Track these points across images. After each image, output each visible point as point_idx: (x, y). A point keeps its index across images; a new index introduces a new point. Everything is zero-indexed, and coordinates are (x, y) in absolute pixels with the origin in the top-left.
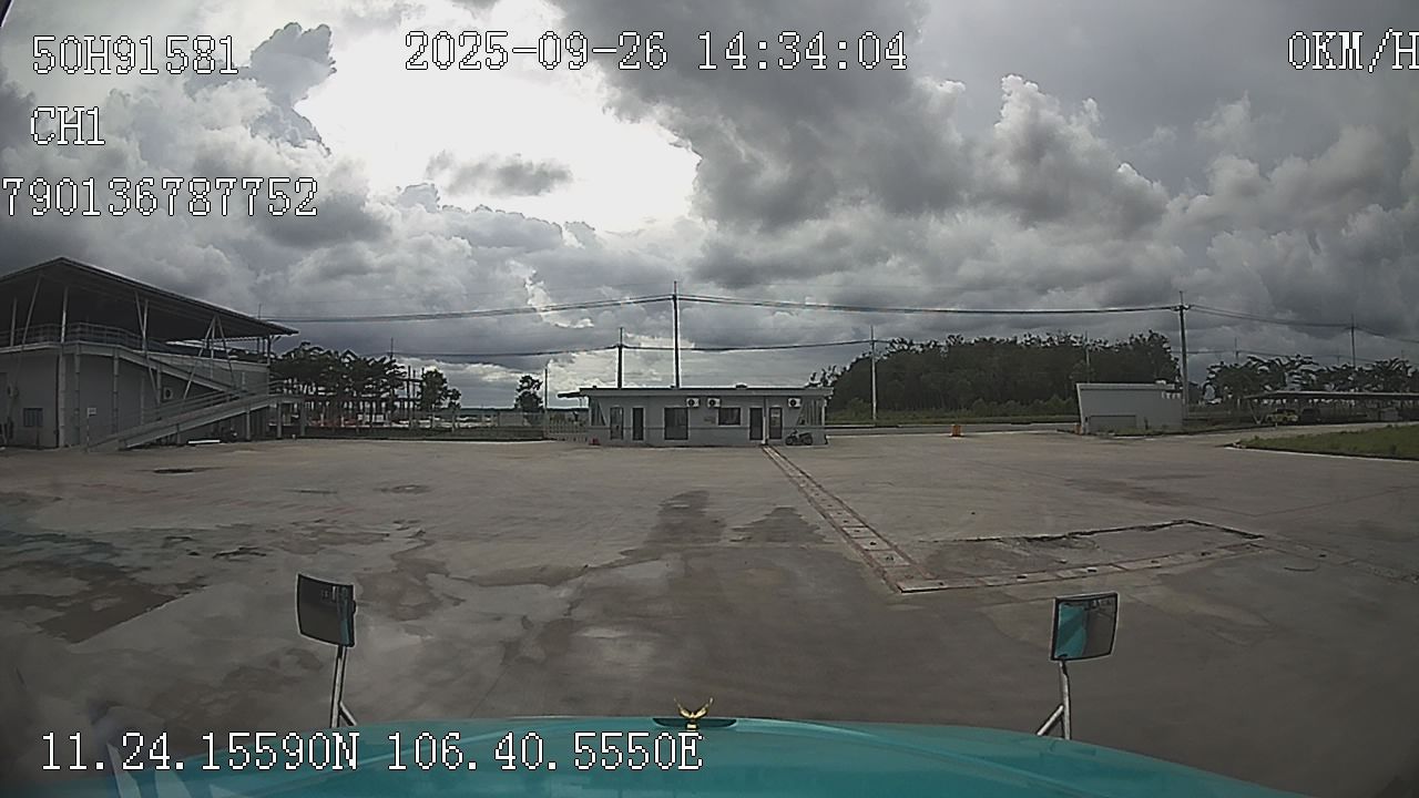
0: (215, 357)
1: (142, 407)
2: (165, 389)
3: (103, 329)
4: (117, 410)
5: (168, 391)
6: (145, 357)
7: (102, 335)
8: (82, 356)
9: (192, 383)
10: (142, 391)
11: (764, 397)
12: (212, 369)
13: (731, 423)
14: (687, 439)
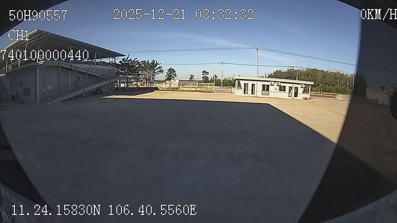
0: (96, 65)
1: (70, 84)
2: (78, 77)
4: (60, 86)
5: (79, 77)
6: (71, 65)
9: (89, 74)
10: (70, 78)
11: (293, 83)
12: (96, 69)
13: (283, 91)
14: (269, 95)
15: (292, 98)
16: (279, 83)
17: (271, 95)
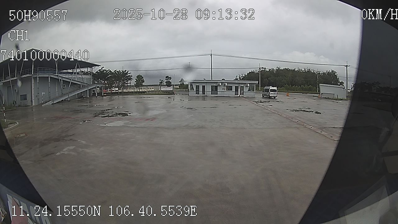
0: (77, 74)
1: (57, 91)
3: (45, 69)
4: (50, 92)
5: (64, 85)
6: (58, 76)
7: (45, 70)
8: (39, 77)
9: (71, 82)
10: (57, 86)
11: (239, 83)
12: (77, 78)
13: (230, 90)
14: (217, 94)
15: (239, 96)
16: (226, 84)
17: (219, 94)
